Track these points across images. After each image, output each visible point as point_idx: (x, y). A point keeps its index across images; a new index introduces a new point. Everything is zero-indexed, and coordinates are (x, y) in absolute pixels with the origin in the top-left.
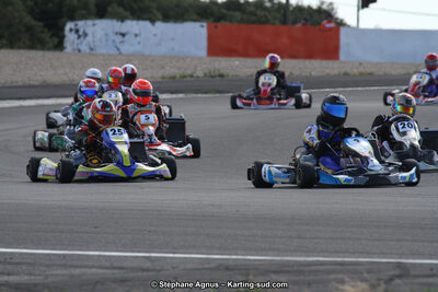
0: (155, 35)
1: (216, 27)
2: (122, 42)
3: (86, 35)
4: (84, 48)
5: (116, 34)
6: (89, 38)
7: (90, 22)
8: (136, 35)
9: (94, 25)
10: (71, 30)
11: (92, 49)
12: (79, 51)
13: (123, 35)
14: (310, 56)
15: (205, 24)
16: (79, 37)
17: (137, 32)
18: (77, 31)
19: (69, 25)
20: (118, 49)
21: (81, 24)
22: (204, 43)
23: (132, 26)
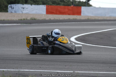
0: (32, 8)
1: (48, 6)
2: (23, 10)
3: (13, 8)
4: (13, 11)
5: (22, 8)
6: (15, 9)
7: (14, 5)
8: (27, 8)
9: (16, 6)
10: (10, 7)
11: (15, 12)
12: (12, 12)
13: (23, 8)
14: (73, 14)
15: (45, 6)
16: (12, 9)
17: (27, 7)
18: (11, 7)
19: (9, 6)
20: (22, 12)
21: (12, 5)
22: (45, 10)
23: (26, 6)
